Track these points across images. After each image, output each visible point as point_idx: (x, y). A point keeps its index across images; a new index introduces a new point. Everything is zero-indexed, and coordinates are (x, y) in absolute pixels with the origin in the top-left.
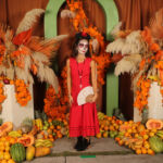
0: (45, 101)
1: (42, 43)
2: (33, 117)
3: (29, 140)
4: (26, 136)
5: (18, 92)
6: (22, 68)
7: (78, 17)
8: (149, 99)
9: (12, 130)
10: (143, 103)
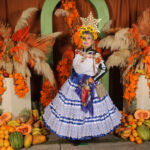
0: (42, 93)
1: (39, 39)
2: (30, 108)
3: (26, 129)
4: (24, 126)
5: (16, 85)
6: (20, 63)
7: (72, 15)
8: (137, 92)
9: (11, 119)
10: (132, 95)
